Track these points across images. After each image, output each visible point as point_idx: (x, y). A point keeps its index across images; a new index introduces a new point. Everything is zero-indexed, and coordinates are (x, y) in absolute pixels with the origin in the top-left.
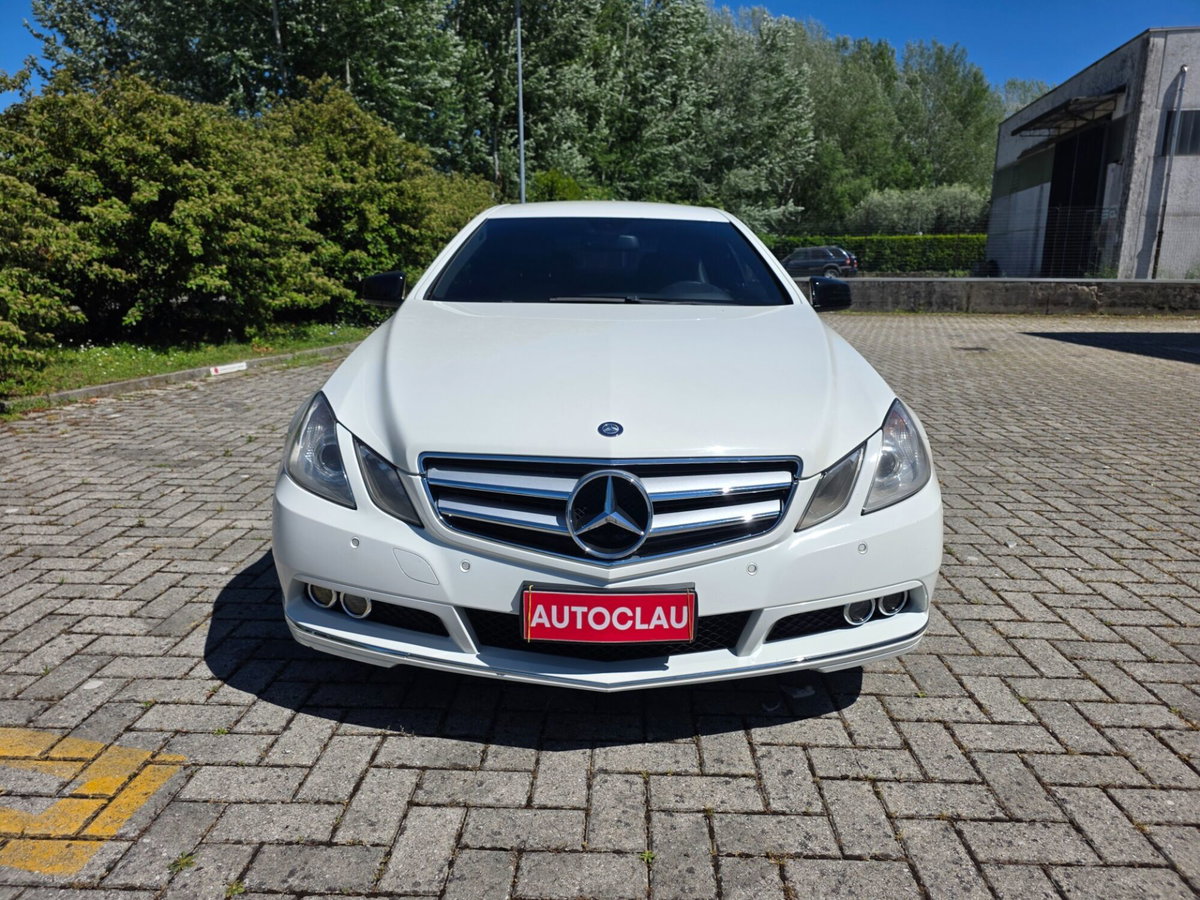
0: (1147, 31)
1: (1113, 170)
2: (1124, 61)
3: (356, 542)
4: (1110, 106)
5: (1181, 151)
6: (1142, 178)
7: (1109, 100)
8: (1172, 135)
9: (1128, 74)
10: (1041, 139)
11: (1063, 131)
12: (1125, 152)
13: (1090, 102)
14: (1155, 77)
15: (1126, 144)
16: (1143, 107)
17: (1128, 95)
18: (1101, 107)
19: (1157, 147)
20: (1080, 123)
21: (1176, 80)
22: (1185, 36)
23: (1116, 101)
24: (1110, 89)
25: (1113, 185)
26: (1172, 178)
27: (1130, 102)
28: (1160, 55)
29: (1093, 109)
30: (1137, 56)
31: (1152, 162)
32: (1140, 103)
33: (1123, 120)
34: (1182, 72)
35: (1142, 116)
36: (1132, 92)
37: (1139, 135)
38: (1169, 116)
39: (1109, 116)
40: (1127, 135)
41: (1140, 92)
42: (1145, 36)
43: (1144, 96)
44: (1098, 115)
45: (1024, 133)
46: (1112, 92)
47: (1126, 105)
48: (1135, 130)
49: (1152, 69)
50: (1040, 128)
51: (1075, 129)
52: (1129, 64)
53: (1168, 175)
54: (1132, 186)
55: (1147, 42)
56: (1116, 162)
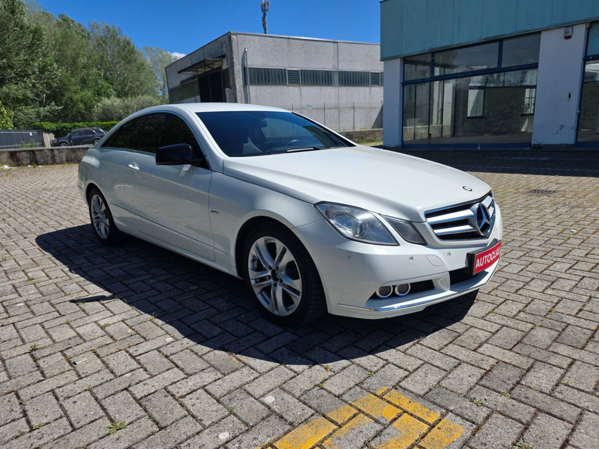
0: (229, 32)
1: (228, 91)
2: (222, 44)
3: (412, 258)
4: (220, 63)
5: (251, 84)
6: (240, 95)
7: (220, 60)
8: (247, 77)
9: (225, 50)
10: (189, 76)
11: (200, 73)
12: (231, 84)
13: (212, 61)
14: (236, 52)
15: (231, 80)
16: (235, 65)
17: (227, 59)
18: (217, 63)
19: (243, 82)
20: (207, 70)
21: (244, 54)
22: (243, 36)
23: (222, 61)
24: (218, 56)
25: (230, 97)
26: (251, 95)
27: (229, 62)
28: (236, 43)
29: (212, 64)
30: (227, 42)
31: (242, 88)
32: (233, 63)
33: (227, 70)
34: (245, 51)
35: (235, 68)
36: (229, 58)
37: (236, 76)
38: (244, 69)
39: (221, 68)
40: (231, 76)
41: (232, 58)
42: (229, 34)
43: (234, 60)
44: (215, 67)
45: (184, 73)
46: (219, 57)
47: (227, 63)
48: (233, 74)
49: (234, 49)
50: (190, 71)
51: (205, 72)
52: (224, 45)
53: (249, 94)
54: (238, 98)
55: (230, 38)
56: (229, 87)
